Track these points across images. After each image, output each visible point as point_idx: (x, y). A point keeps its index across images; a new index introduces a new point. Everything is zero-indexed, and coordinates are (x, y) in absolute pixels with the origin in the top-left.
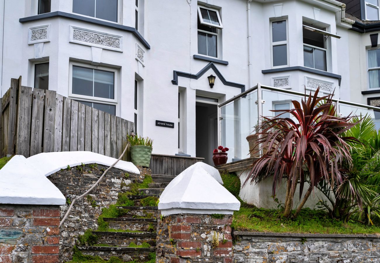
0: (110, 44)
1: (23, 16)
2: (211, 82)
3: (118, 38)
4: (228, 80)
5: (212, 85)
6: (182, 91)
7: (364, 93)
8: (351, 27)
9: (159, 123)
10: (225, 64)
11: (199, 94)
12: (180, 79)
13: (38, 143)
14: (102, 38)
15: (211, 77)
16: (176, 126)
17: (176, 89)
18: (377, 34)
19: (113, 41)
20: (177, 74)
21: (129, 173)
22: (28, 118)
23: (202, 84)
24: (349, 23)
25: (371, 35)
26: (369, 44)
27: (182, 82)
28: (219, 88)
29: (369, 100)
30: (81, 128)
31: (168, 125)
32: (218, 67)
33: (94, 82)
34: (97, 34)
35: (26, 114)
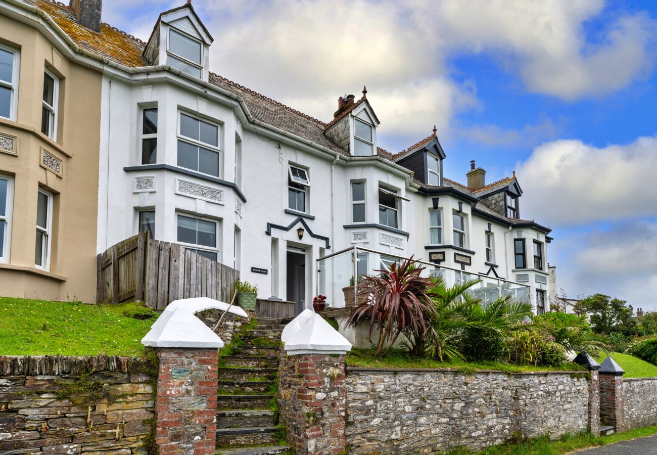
0: (213, 198)
1: (127, 166)
2: (300, 234)
3: (219, 192)
4: (314, 233)
5: (300, 237)
6: (275, 241)
7: (427, 248)
8: (417, 191)
9: (254, 270)
10: (312, 218)
11: (290, 244)
12: (273, 230)
13: (165, 290)
14: (205, 191)
15: (300, 230)
16: (269, 272)
17: (269, 239)
18: (438, 198)
19: (215, 194)
20: (270, 226)
21: (239, 316)
22: (156, 268)
23: (292, 236)
24: (415, 188)
25: (433, 199)
26: (432, 206)
27: (275, 233)
28: (307, 240)
29: (431, 254)
30: (199, 277)
31: (263, 271)
32: (306, 220)
33: (198, 231)
34: (200, 187)
35: (154, 264)
